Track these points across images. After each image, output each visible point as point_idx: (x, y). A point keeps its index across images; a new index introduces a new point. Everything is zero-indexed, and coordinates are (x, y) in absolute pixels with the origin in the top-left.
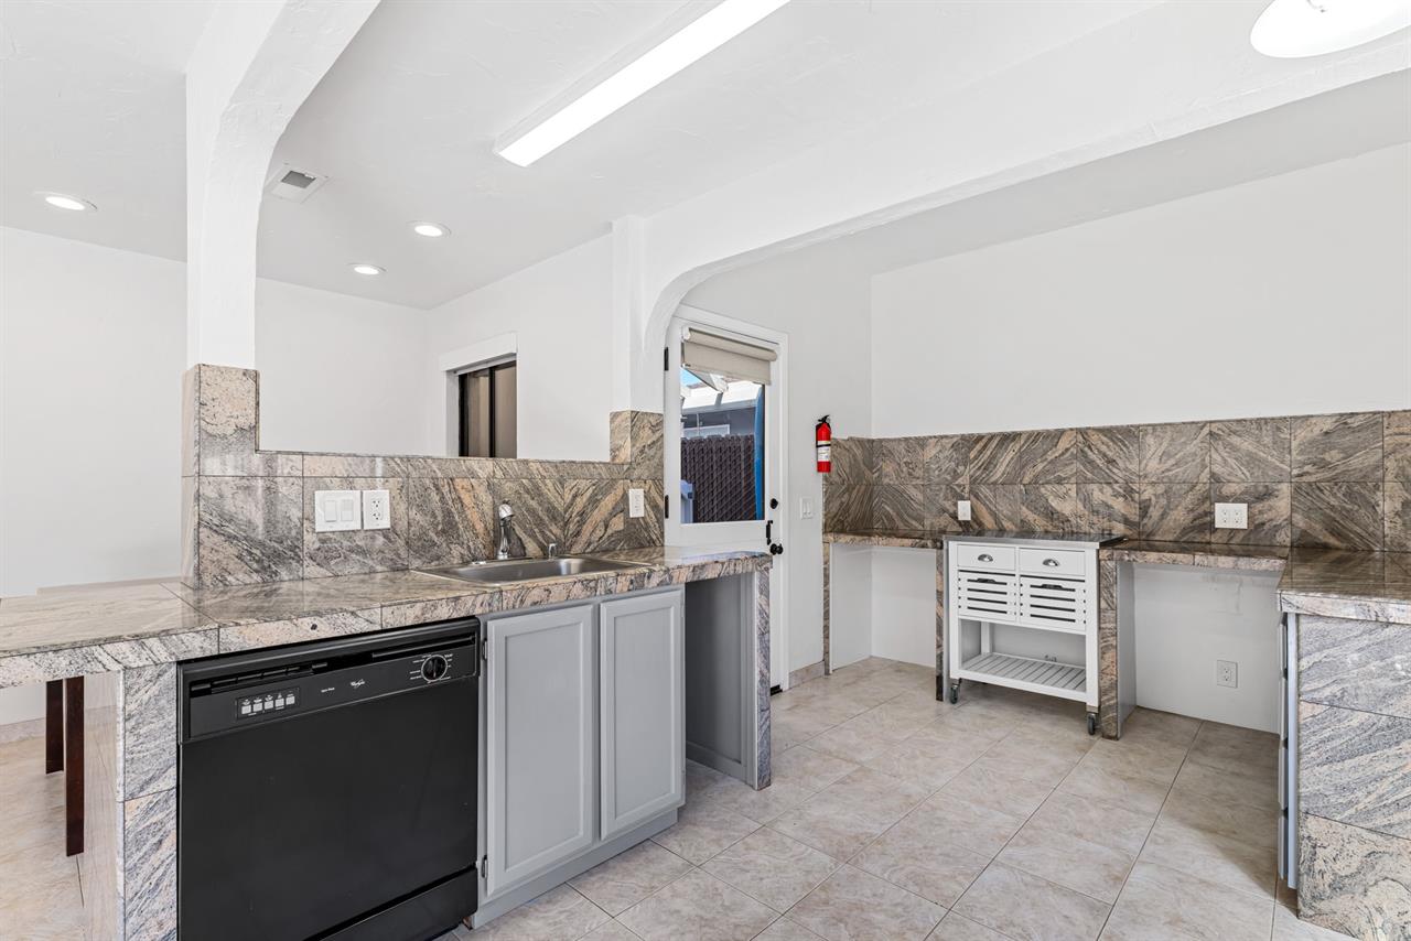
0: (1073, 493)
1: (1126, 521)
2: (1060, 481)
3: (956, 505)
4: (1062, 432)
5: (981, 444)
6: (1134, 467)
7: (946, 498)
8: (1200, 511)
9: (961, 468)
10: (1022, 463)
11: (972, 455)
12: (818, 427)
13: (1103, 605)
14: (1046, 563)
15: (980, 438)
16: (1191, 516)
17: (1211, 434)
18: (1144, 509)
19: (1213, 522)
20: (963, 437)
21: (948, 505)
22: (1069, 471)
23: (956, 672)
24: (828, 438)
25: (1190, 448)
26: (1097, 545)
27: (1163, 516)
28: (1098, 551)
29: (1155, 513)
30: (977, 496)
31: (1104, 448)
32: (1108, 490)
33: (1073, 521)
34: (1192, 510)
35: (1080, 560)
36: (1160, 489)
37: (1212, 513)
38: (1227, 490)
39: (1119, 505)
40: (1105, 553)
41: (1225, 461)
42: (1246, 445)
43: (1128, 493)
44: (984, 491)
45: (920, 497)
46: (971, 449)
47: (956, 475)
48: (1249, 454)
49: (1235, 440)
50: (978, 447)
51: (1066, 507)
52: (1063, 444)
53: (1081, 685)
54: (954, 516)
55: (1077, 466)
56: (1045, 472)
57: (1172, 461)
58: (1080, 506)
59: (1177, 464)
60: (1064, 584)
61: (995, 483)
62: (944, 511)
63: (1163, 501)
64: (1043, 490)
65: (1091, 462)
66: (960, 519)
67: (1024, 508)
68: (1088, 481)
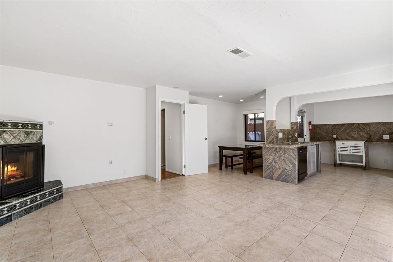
0: (357, 134)
1: (367, 138)
2: (354, 132)
3: (333, 136)
4: (354, 124)
5: (338, 125)
6: (368, 129)
7: (331, 135)
8: (380, 136)
9: (334, 130)
10: (346, 129)
11: (336, 127)
12: (309, 123)
13: (366, 150)
14: (355, 144)
15: (338, 124)
16: (379, 137)
17: (382, 124)
18: (370, 136)
19: (383, 138)
20: (334, 124)
21: (331, 136)
22: (356, 130)
23: (338, 162)
24: (311, 125)
25: (379, 126)
26: (364, 141)
27: (374, 137)
28: (365, 142)
29: (372, 137)
30: (337, 134)
31: (362, 126)
32: (363, 133)
33: (357, 138)
34: (379, 136)
35: (361, 144)
36: (373, 133)
37: (383, 137)
38: (385, 133)
39: (366, 135)
40: (366, 142)
41: (385, 128)
42: (388, 126)
43: (367, 134)
44: (339, 133)
45: (325, 134)
46: (336, 126)
47: (333, 131)
48: (389, 128)
49: (386, 125)
50: (337, 126)
51: (356, 136)
52: (355, 126)
53: (362, 162)
54: (333, 138)
55: (357, 129)
56: (351, 130)
57: (375, 129)
58: (358, 136)
59: (376, 129)
60: (358, 147)
61: (341, 132)
62: (331, 137)
63: (374, 135)
64: (351, 133)
65: (360, 129)
66: (334, 138)
67: (347, 136)
68: (359, 132)
